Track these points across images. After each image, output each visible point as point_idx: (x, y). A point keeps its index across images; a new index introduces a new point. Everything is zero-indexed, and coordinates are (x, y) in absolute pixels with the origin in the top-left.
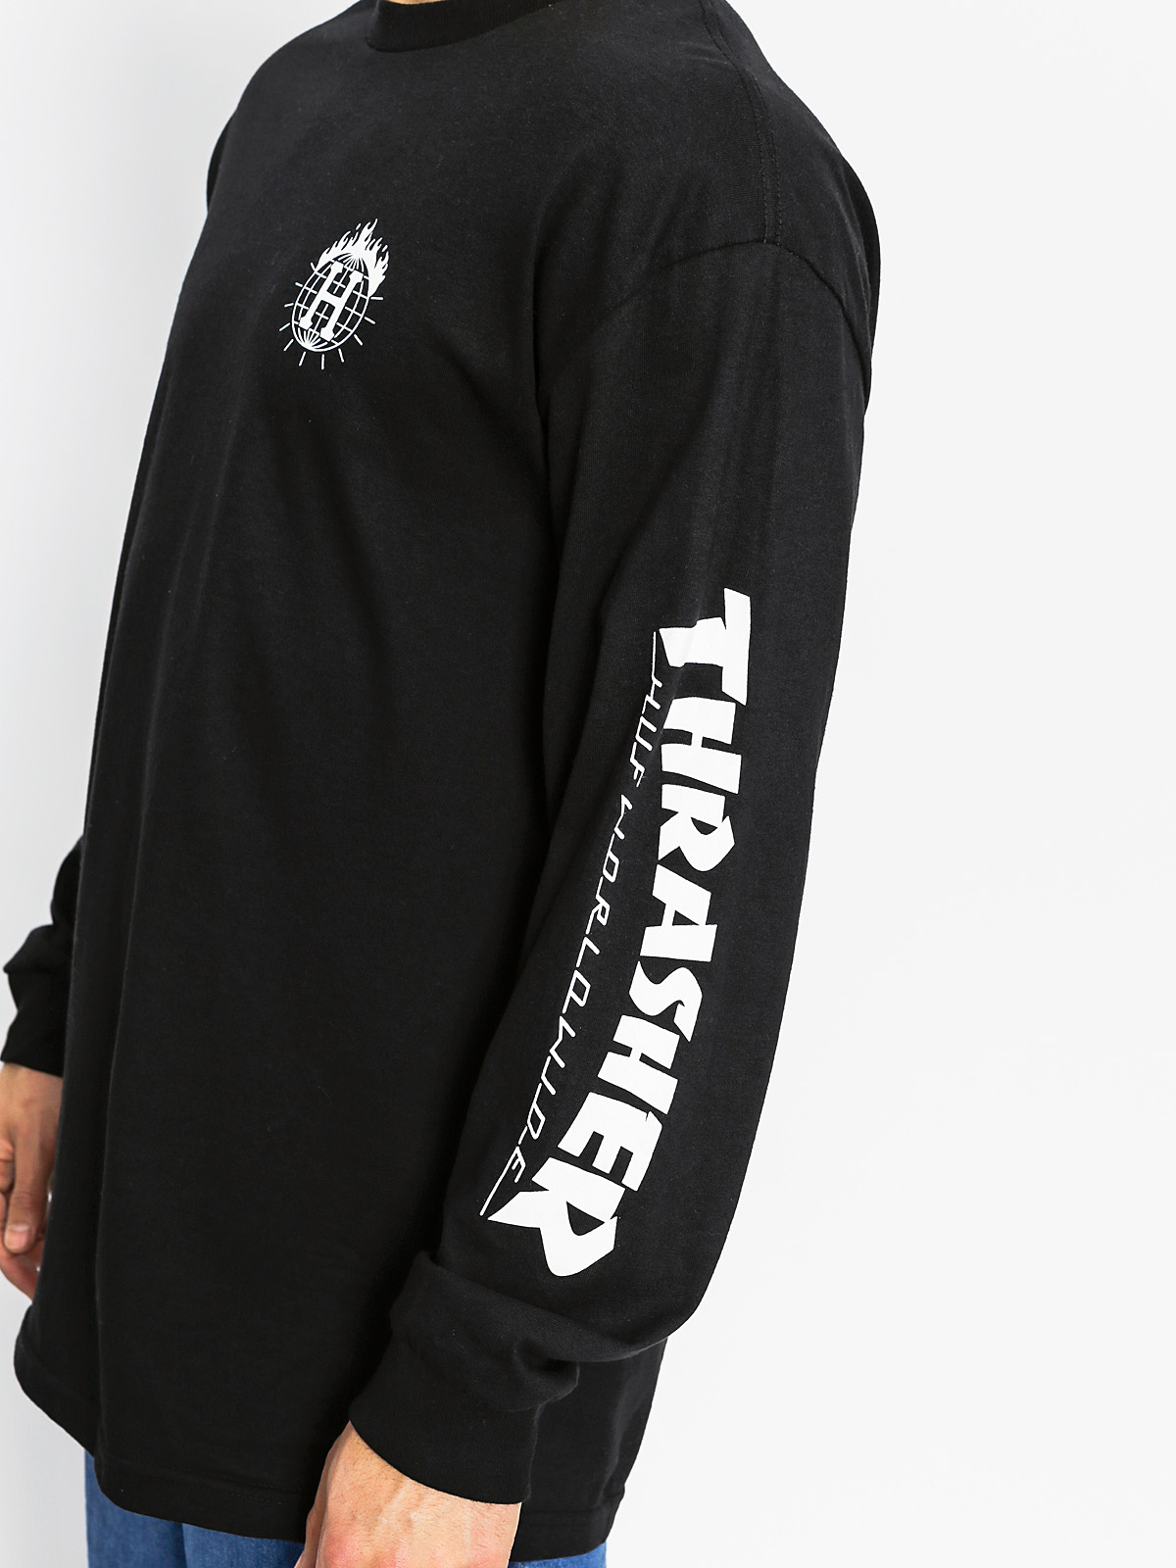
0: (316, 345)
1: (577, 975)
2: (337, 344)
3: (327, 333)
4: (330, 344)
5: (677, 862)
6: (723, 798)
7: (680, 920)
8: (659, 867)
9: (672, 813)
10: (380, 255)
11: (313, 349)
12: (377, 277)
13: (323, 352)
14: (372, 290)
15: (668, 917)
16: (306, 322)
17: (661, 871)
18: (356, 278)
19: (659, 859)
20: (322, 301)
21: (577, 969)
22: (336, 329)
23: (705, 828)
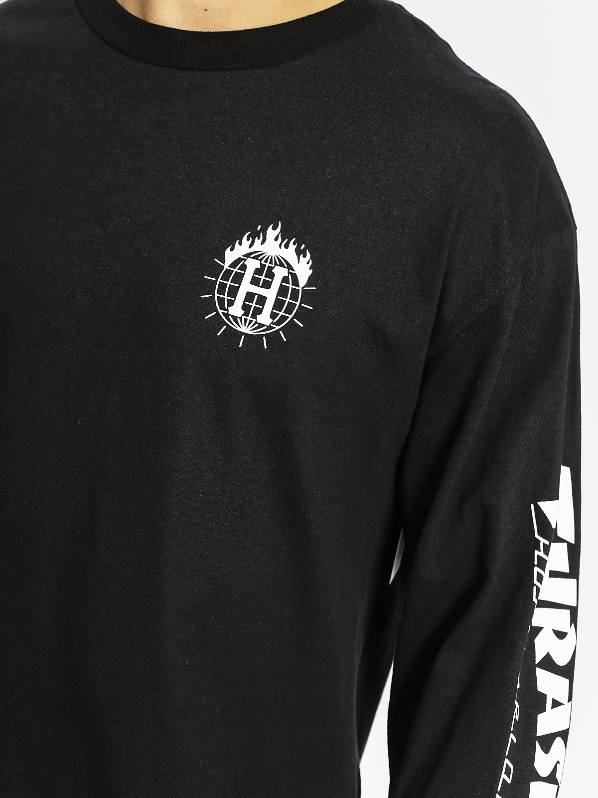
0: (253, 330)
1: (507, 761)
2: (277, 328)
3: (265, 318)
4: (269, 328)
5: (548, 664)
6: (568, 611)
7: (556, 704)
8: (537, 669)
9: (540, 629)
10: (299, 252)
11: (251, 333)
12: (303, 270)
13: (264, 335)
14: (303, 281)
15: (549, 703)
16: (236, 310)
17: (539, 671)
18: (280, 272)
19: (536, 663)
20: (248, 293)
21: (506, 757)
22: (273, 316)
23: (561, 635)
